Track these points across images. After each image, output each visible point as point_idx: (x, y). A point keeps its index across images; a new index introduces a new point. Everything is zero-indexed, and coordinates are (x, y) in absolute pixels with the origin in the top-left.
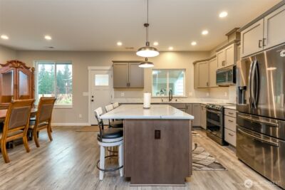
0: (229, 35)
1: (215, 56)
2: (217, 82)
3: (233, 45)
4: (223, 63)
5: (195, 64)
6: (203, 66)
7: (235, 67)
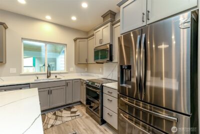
0: (104, 16)
1: (93, 35)
2: (95, 59)
3: (109, 24)
4: (101, 41)
5: (75, 40)
6: (82, 43)
7: (111, 46)
